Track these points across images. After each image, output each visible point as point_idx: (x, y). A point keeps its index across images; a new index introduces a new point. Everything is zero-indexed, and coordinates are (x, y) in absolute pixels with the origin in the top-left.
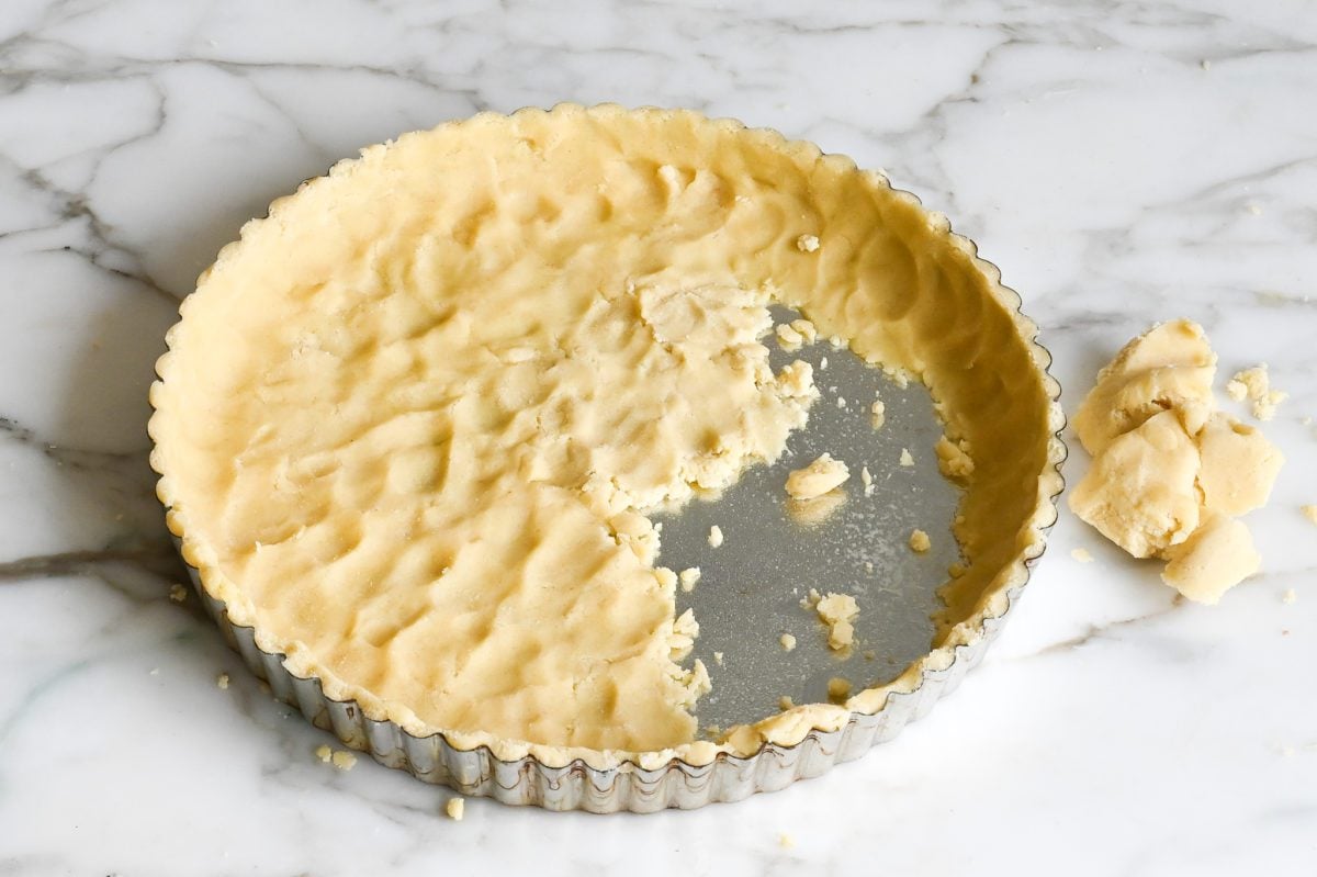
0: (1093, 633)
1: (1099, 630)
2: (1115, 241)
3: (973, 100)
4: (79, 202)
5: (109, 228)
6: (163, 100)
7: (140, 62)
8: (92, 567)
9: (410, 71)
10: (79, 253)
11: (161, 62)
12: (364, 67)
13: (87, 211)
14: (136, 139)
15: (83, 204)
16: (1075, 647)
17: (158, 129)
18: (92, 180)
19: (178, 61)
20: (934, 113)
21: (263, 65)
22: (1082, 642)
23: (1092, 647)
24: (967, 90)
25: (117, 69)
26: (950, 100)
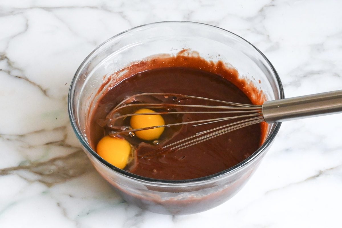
0: (320, 173)
1: (323, 172)
2: (319, 48)
3: (273, 5)
4: (4, 55)
5: (13, 63)
6: (27, 21)
7: (20, 9)
8: (15, 172)
9: (102, 7)
10: (5, 71)
11: (26, 9)
12: (87, 7)
13: (6, 58)
14: (20, 34)
15: (5, 56)
16: (316, 178)
17: (26, 30)
18: (7, 48)
19: (31, 8)
20: (262, 10)
21: (57, 8)
22: (318, 176)
23: (321, 178)
24: (271, 3)
25: (12, 12)
26: (266, 6)
